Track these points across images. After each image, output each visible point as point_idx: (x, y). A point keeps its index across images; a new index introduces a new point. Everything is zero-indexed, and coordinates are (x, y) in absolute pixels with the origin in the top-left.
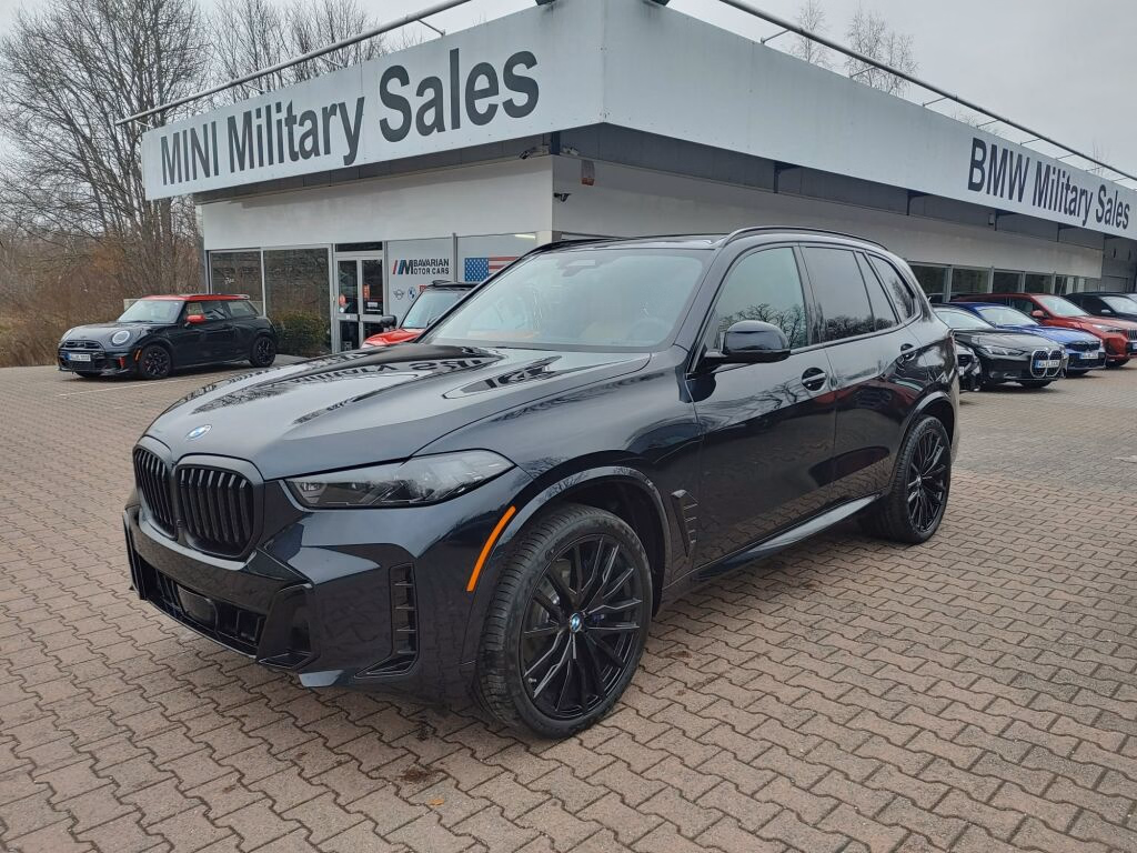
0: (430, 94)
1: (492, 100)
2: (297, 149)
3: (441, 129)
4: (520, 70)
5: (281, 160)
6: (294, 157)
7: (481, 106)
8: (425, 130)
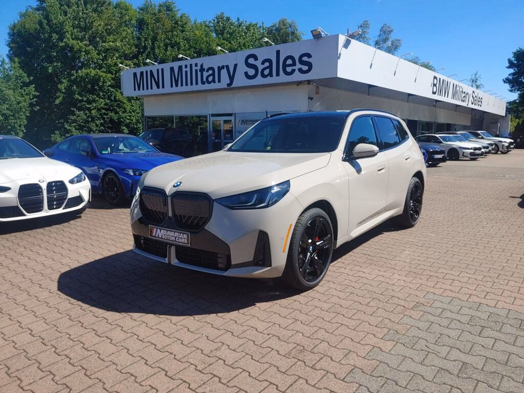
0: (267, 64)
1: (294, 68)
2: (205, 80)
3: (271, 76)
4: (305, 59)
5: (197, 84)
6: (203, 83)
7: (289, 69)
8: (264, 76)
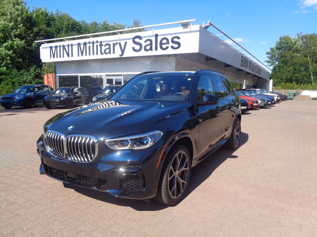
0: (148, 42)
1: (167, 45)
2: (103, 52)
3: (152, 50)
4: (175, 40)
5: (97, 54)
6: (102, 54)
7: (164, 46)
8: (146, 50)
